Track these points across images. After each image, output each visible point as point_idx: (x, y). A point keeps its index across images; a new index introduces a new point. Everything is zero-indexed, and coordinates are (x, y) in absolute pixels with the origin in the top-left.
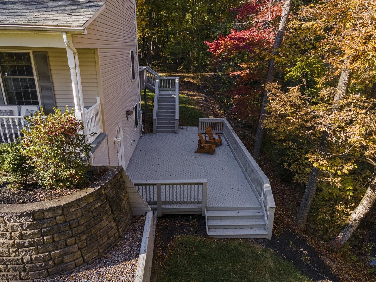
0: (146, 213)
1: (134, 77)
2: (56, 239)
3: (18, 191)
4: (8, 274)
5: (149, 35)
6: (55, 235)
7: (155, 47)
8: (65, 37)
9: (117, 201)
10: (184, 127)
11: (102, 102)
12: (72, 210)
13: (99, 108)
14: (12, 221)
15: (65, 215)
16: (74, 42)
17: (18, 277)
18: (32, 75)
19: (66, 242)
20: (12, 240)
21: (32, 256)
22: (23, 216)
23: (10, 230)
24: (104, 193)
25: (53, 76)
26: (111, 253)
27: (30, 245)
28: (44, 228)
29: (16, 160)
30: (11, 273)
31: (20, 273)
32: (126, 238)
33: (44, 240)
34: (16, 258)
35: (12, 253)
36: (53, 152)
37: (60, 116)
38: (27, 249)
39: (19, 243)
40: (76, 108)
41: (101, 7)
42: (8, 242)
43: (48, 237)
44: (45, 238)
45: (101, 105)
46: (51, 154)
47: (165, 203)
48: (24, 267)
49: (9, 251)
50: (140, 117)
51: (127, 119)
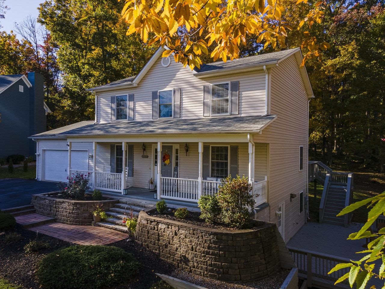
0: (292, 268)
1: (301, 168)
2: (227, 256)
3: (210, 224)
4: (198, 270)
5: (329, 135)
6: (226, 252)
7: (338, 147)
8: (248, 136)
9: (268, 246)
10: (356, 223)
11: (269, 180)
12: (238, 239)
13: (265, 183)
14: (206, 237)
15: (233, 241)
16: (254, 139)
17: (202, 274)
18: (227, 160)
19: (232, 260)
20: (204, 248)
21: (212, 262)
22: (212, 235)
23: (204, 242)
24: (259, 236)
25: (239, 161)
26: (259, 282)
27: (212, 254)
28: (221, 246)
29: (213, 204)
30: (199, 270)
31: (204, 271)
32: (272, 278)
33: (220, 253)
34: (204, 260)
35: (202, 257)
36: (232, 199)
37: (240, 179)
38: (210, 256)
39: (207, 251)
40: (250, 178)
41: (273, 118)
42: (202, 249)
43: (222, 252)
44: (221, 252)
45: (268, 182)
46: (231, 200)
47: (316, 275)
48: (207, 268)
49: (201, 255)
50: (306, 204)
51: (291, 201)
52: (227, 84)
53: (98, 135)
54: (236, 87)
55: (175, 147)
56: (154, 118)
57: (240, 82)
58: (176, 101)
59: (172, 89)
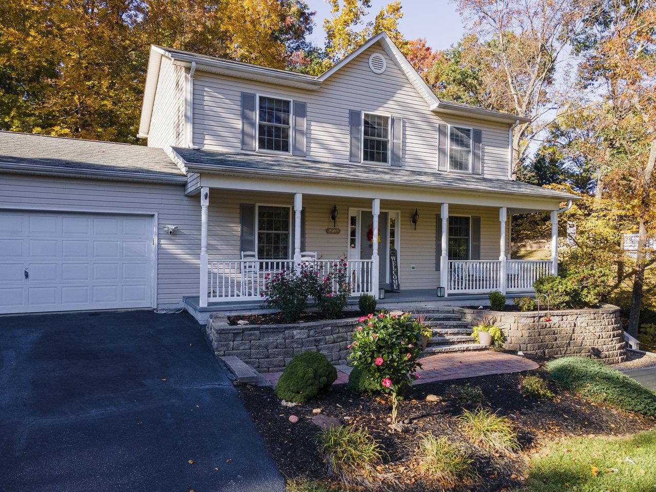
52: (469, 130)
54: (478, 137)
55: (391, 214)
56: (354, 160)
57: (482, 132)
59: (390, 116)
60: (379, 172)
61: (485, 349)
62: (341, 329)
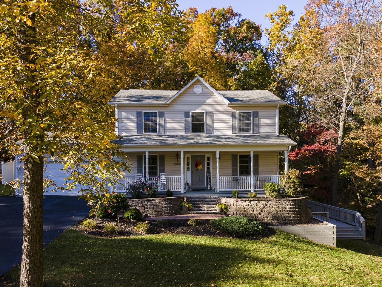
14: (287, 203)
20: (287, 209)
21: (293, 215)
23: (287, 206)
28: (296, 206)
33: (296, 210)
38: (292, 212)
39: (289, 210)
52: (250, 113)
53: (158, 145)
54: (256, 115)
55: (207, 156)
56: (186, 133)
57: (259, 112)
58: (207, 121)
59: (205, 112)
60: (202, 139)
61: (218, 213)
62: (145, 202)
